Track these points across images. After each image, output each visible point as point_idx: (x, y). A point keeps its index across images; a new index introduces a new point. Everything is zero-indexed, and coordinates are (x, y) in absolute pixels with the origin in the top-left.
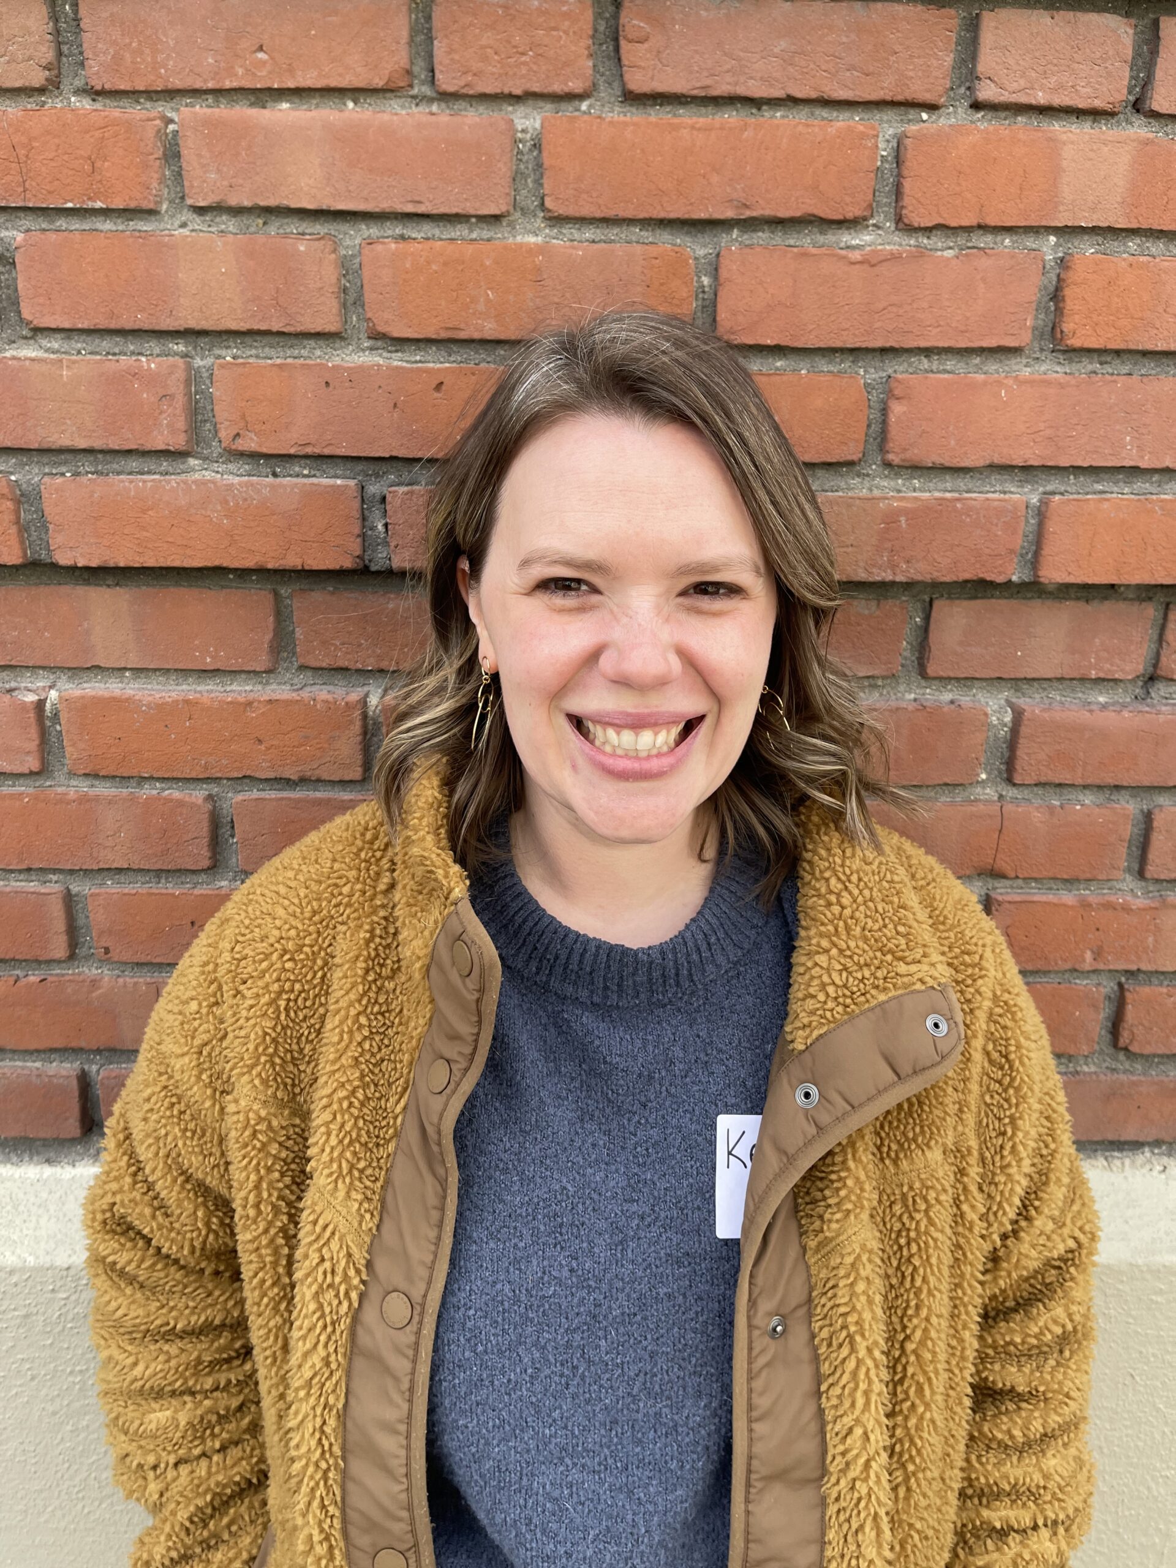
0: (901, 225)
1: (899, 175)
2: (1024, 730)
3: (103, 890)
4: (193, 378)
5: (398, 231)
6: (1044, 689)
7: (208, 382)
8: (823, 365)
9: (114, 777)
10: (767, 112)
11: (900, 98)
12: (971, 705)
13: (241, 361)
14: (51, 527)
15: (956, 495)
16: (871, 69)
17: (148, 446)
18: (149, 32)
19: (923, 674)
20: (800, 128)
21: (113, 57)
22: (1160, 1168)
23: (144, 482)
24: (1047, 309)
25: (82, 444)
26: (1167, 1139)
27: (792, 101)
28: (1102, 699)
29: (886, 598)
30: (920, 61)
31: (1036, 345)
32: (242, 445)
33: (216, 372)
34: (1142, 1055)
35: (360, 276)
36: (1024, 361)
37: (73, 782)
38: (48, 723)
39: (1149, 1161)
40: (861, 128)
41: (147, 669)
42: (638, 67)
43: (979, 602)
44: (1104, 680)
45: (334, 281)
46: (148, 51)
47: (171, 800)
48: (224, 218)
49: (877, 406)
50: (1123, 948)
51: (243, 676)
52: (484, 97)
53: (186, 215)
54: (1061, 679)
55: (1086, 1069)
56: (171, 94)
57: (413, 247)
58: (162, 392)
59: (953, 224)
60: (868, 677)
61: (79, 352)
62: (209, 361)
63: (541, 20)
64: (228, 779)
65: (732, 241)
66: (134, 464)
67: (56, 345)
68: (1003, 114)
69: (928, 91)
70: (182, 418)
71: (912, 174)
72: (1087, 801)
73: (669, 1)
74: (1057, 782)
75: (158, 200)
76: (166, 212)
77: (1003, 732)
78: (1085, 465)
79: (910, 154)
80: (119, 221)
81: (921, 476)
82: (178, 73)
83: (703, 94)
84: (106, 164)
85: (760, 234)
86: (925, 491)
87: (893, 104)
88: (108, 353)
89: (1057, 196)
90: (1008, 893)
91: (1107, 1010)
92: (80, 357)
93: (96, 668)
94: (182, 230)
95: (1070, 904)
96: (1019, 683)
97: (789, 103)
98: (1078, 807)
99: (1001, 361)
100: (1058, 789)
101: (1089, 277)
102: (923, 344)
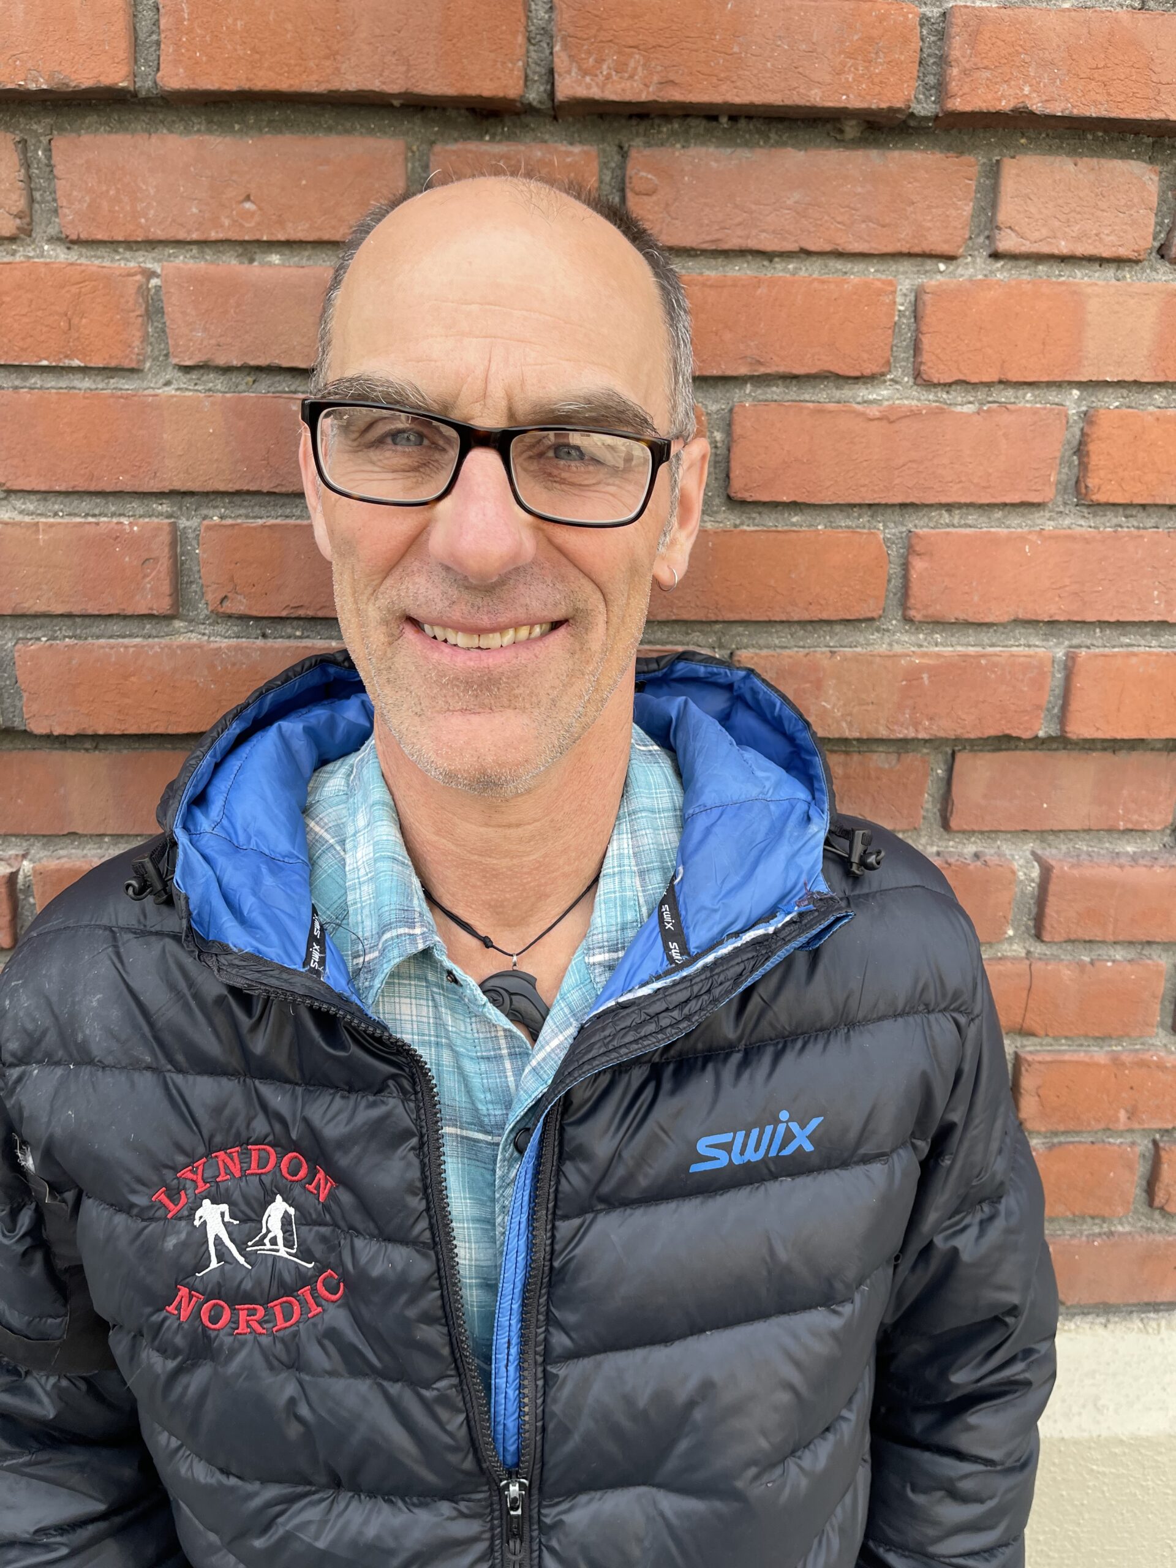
1: (918, 330)
2: (1052, 888)
4: (177, 538)
6: (1071, 840)
7: (194, 543)
8: (841, 520)
10: (779, 264)
11: (917, 250)
12: (996, 859)
13: (229, 521)
14: (25, 695)
16: (887, 221)
17: (129, 612)
18: (127, 179)
19: (946, 827)
20: (816, 285)
21: (89, 206)
23: (126, 647)
24: (1071, 463)
25: (60, 609)
27: (806, 253)
28: (1130, 849)
29: (907, 753)
30: (939, 211)
31: (1059, 499)
32: (229, 607)
33: (203, 534)
36: (1047, 515)
38: (22, 897)
40: (879, 284)
41: (128, 835)
42: (646, 220)
43: (1001, 754)
44: (1132, 830)
46: (126, 199)
48: (211, 376)
49: (898, 561)
50: (1158, 1106)
53: (171, 374)
54: (1088, 831)
55: (1120, 1228)
56: (152, 244)
58: (145, 556)
59: (974, 380)
61: (56, 514)
63: (544, 171)
65: (746, 395)
66: (115, 627)
67: (31, 507)
68: (1023, 264)
69: (946, 242)
70: (167, 582)
71: (931, 330)
72: (1118, 957)
73: (678, 151)
74: (1087, 939)
75: (141, 358)
76: (150, 369)
77: (1031, 888)
78: (1112, 619)
79: (929, 310)
80: (99, 378)
81: (943, 631)
82: (160, 223)
83: (714, 247)
84: (84, 321)
85: (774, 389)
86: (947, 646)
87: (910, 255)
88: (87, 515)
89: (1080, 351)
90: (1038, 1051)
91: (1142, 1169)
92: (58, 520)
93: (73, 834)
94: (166, 389)
95: (1102, 1062)
96: (1046, 835)
97: (802, 255)
98: (1109, 964)
99: (1023, 515)
100: (1088, 945)
101: (1114, 431)
102: (944, 500)
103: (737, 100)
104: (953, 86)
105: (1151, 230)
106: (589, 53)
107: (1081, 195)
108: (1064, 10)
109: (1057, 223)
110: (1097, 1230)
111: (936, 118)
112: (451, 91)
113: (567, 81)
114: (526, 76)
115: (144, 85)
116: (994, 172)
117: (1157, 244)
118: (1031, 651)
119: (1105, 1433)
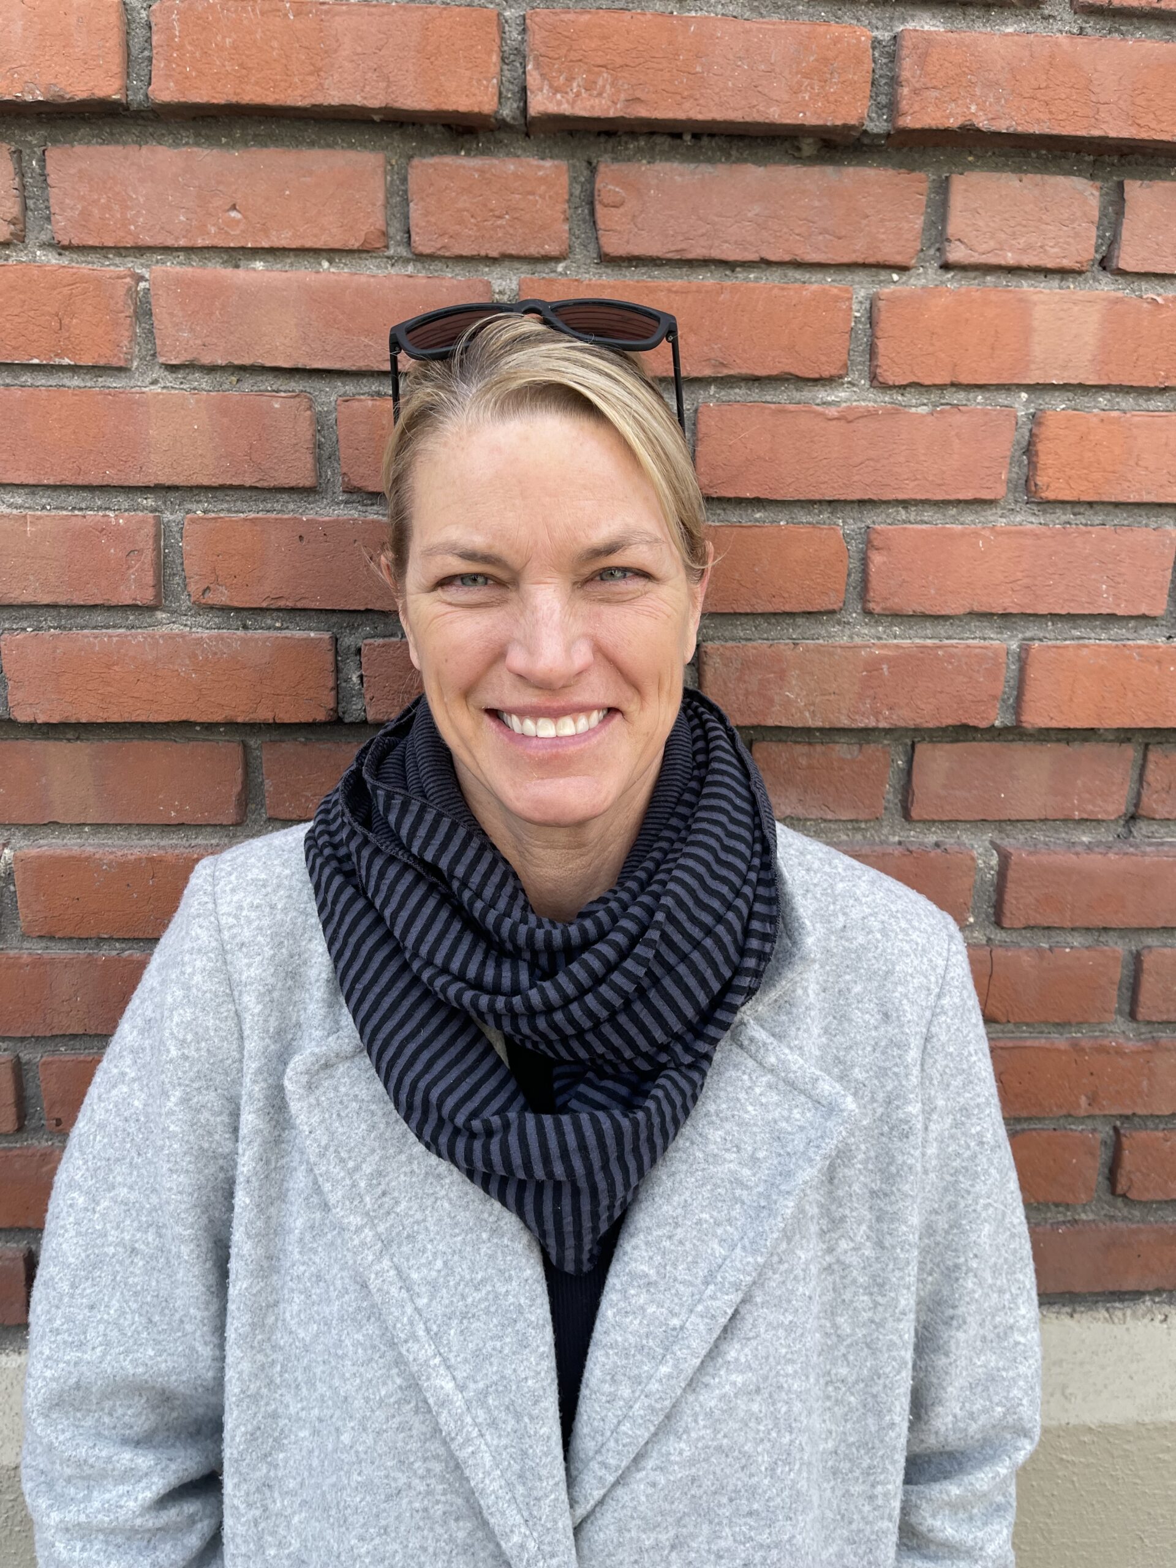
1: (873, 336)
2: (1011, 874)
3: (56, 1058)
4: (161, 532)
5: (373, 388)
6: (1028, 830)
7: (178, 536)
8: (804, 517)
9: (71, 939)
10: (741, 274)
11: (871, 260)
12: (956, 848)
13: (213, 515)
14: (10, 683)
16: (843, 233)
17: (114, 602)
18: (118, 188)
19: (907, 817)
20: (776, 291)
21: (81, 213)
22: (1160, 1317)
23: (110, 637)
24: (1020, 462)
25: (46, 600)
26: (1168, 1287)
27: (765, 263)
28: (1085, 839)
29: (868, 743)
30: (893, 224)
31: (1010, 496)
32: (211, 598)
33: (186, 527)
34: (1140, 1202)
35: (335, 432)
36: (1000, 512)
37: (26, 945)
39: (1150, 1311)
40: (835, 291)
41: (108, 825)
42: (614, 231)
43: (960, 745)
44: (1087, 820)
45: (308, 437)
46: (117, 207)
47: (132, 962)
48: (197, 375)
49: (857, 556)
50: (1118, 1092)
51: (209, 829)
52: (460, 259)
53: (158, 373)
54: (1044, 820)
55: (1083, 1217)
56: (141, 250)
58: (129, 547)
59: (927, 382)
60: (852, 821)
61: (44, 508)
63: (517, 184)
65: (710, 398)
66: (99, 618)
67: (20, 501)
68: (972, 274)
69: (899, 253)
70: (151, 573)
71: (886, 335)
72: (1076, 944)
73: (644, 166)
74: (1046, 924)
75: (129, 356)
76: (137, 368)
77: (990, 876)
78: (1063, 612)
79: (883, 316)
80: (88, 377)
81: (901, 624)
82: (149, 231)
83: (679, 257)
84: (75, 321)
85: (737, 390)
86: (906, 638)
87: (865, 266)
88: (74, 508)
89: (1028, 355)
90: (999, 1038)
91: (1103, 1155)
92: (45, 513)
93: (53, 824)
94: (153, 387)
95: (1063, 1048)
96: (1003, 824)
97: (763, 265)
98: (1068, 950)
99: (977, 513)
100: (1046, 932)
101: (1061, 432)
102: (901, 496)
103: (700, 117)
104: (904, 105)
105: (1093, 242)
106: (560, 72)
107: (1027, 209)
108: (1007, 35)
109: (1003, 236)
110: (1061, 1218)
111: (888, 135)
112: (429, 107)
113: (539, 97)
114: (500, 93)
115: (136, 98)
116: (943, 189)
117: (1099, 257)
118: (987, 643)
119: (1073, 1421)
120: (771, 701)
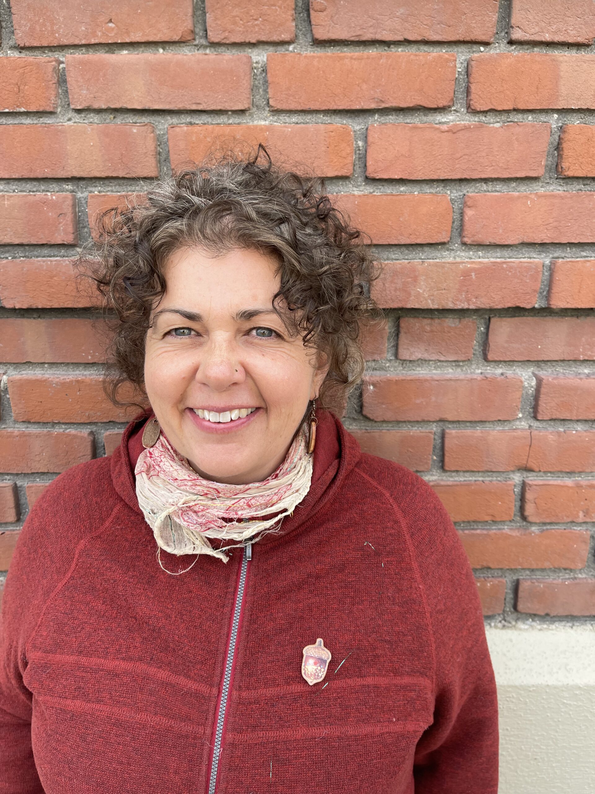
0: (470, 110)
1: (469, 82)
2: (543, 390)
3: (34, 484)
4: (76, 204)
5: (188, 119)
6: (554, 366)
7: (85, 206)
8: (427, 189)
9: (39, 423)
10: (393, 49)
11: (468, 39)
12: (513, 376)
13: (103, 194)
14: (1, 287)
15: (503, 260)
16: (451, 24)
17: (53, 242)
18: (48, 14)
19: (486, 359)
20: (412, 57)
21: (30, 28)
23: (51, 261)
24: (553, 155)
25: (17, 241)
27: (407, 42)
28: (586, 371)
29: (464, 318)
30: (479, 18)
31: (547, 175)
33: (89, 200)
35: (168, 146)
36: (541, 184)
37: (17, 426)
38: (3, 394)
40: (447, 56)
41: (57, 363)
42: (321, 25)
43: (516, 318)
44: (587, 360)
45: (153, 149)
46: (48, 24)
47: (70, 435)
48: (92, 115)
49: (457, 211)
52: (235, 45)
53: (71, 114)
54: (563, 361)
55: (580, 576)
56: (62, 47)
57: (196, 129)
58: (59, 212)
59: (500, 109)
60: (455, 361)
61: (14, 191)
62: (86, 194)
63: (266, 1)
64: (102, 423)
65: (375, 120)
66: (45, 251)
67: (1, 188)
68: (526, 47)
69: (484, 35)
70: (71, 226)
71: (476, 81)
72: (579, 429)
74: (562, 418)
75: (55, 106)
76: (60, 112)
77: (531, 391)
78: (576, 242)
79: (475, 70)
80: (34, 118)
81: (483, 250)
82: (66, 36)
83: (357, 40)
84: (26, 87)
85: (390, 117)
86: (485, 258)
87: (464, 42)
88: (30, 191)
89: (558, 92)
90: (535, 480)
91: (591, 543)
92: (15, 194)
93: (28, 363)
94: (69, 123)
95: (570, 485)
96: (540, 363)
97: (406, 44)
98: (574, 432)
99: (527, 185)
100: (562, 422)
101: (577, 137)
102: (483, 176)
107: (557, 8)
109: (543, 24)
110: (567, 576)
119: (571, 683)
120: (410, 294)
